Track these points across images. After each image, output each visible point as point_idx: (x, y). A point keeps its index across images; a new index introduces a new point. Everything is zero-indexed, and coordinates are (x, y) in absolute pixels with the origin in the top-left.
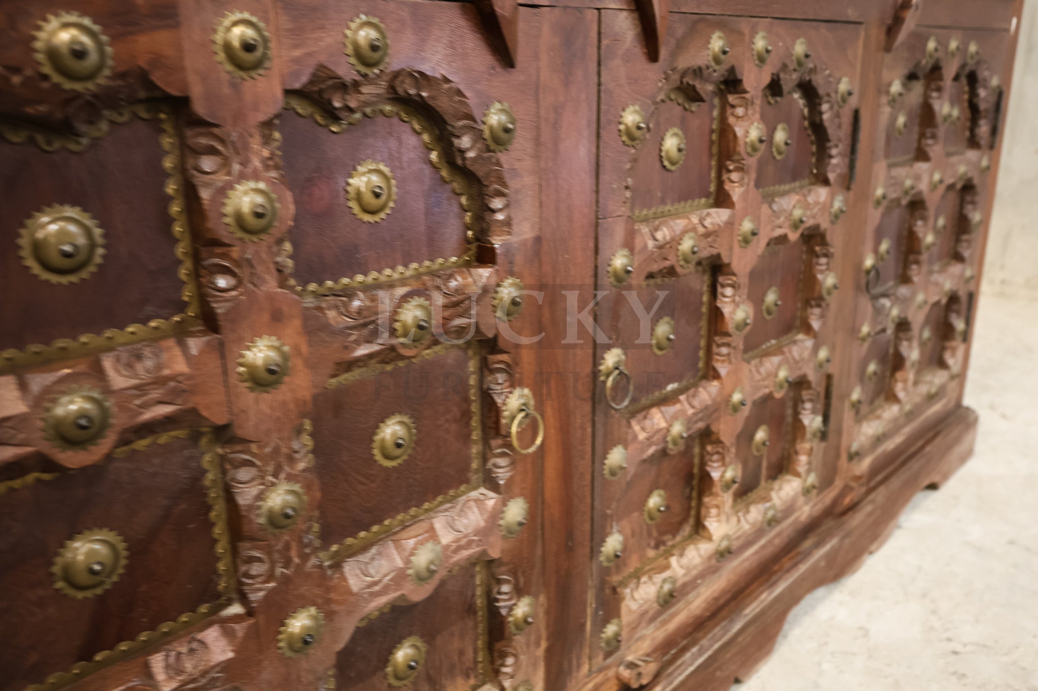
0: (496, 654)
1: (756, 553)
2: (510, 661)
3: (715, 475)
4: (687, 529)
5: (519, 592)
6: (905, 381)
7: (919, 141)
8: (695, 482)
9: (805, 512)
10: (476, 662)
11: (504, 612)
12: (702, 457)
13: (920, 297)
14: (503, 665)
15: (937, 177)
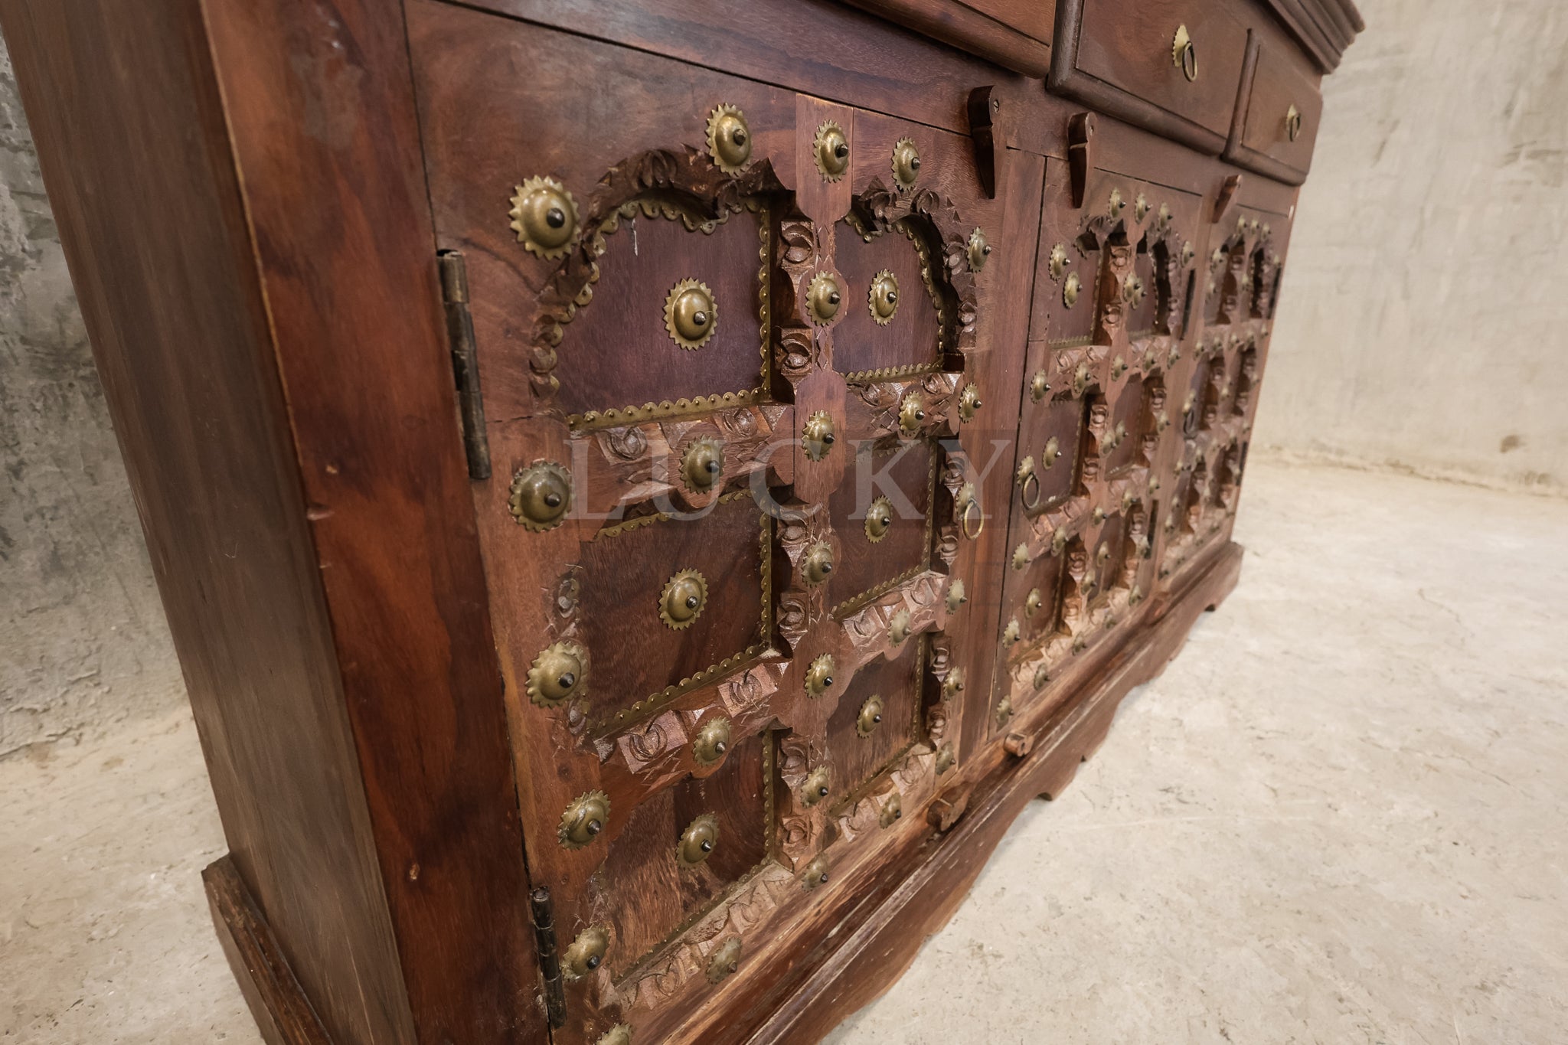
0: (928, 717)
1: (1097, 651)
2: (940, 723)
3: (1077, 578)
4: (1050, 627)
5: (951, 663)
6: (1197, 514)
7: (1221, 307)
8: (1059, 585)
9: (1129, 620)
10: (912, 724)
11: (940, 679)
12: (1066, 563)
13: (1215, 442)
14: (934, 726)
15: (1234, 338)
